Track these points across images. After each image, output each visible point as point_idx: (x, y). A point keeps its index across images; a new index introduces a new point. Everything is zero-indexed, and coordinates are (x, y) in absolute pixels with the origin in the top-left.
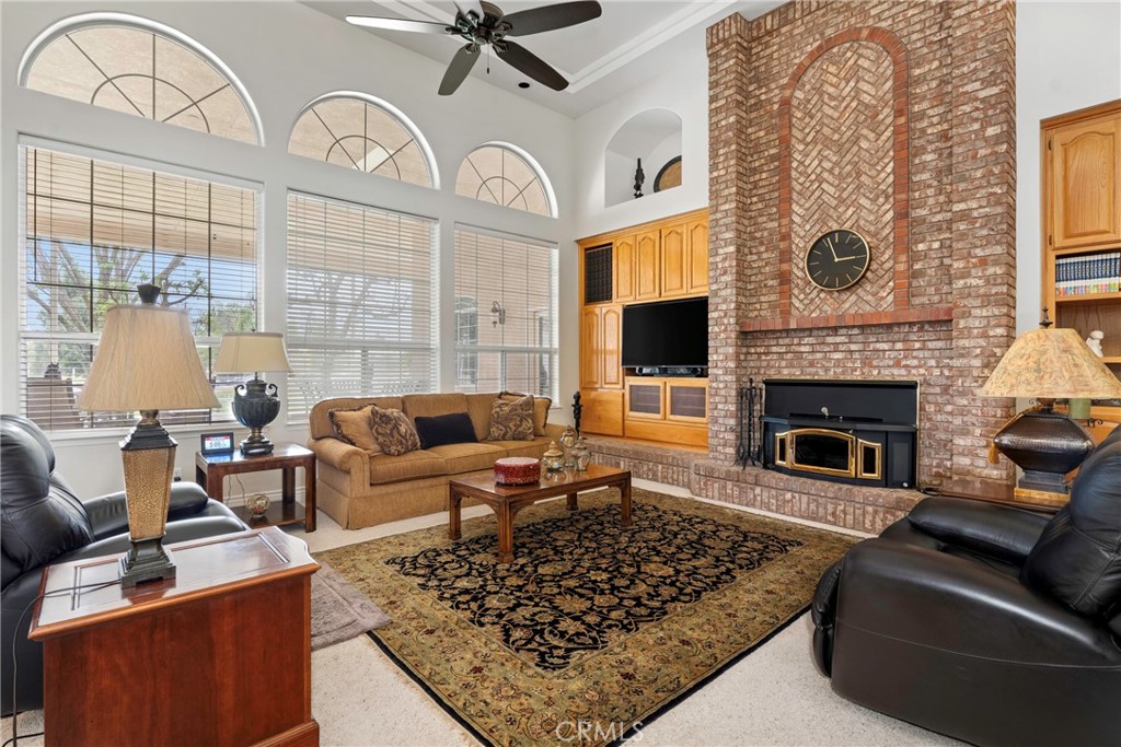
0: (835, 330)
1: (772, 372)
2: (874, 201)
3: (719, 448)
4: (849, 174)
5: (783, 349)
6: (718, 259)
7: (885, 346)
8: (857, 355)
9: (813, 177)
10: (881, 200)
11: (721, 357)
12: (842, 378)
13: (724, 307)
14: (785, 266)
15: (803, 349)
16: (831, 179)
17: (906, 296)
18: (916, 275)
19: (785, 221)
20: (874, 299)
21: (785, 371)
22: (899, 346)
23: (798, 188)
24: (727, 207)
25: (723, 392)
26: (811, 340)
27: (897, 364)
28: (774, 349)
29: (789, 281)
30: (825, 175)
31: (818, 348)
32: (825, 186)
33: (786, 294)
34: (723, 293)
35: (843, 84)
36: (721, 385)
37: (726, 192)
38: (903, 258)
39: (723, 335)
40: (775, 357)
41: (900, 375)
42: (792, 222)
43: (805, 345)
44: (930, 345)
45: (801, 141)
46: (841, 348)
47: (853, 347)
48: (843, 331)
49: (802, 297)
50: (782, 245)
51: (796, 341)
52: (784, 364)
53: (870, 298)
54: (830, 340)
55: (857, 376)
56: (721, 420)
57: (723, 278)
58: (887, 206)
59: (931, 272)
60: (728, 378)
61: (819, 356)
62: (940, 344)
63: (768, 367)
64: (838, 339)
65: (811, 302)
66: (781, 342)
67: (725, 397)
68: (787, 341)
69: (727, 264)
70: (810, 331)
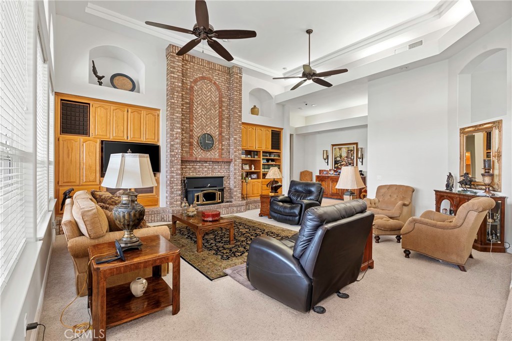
0: (206, 162)
1: (187, 174)
2: (214, 128)
3: (175, 203)
4: (209, 118)
5: (191, 167)
6: (174, 133)
7: (216, 167)
8: (210, 169)
9: (199, 115)
10: (216, 128)
11: (175, 169)
12: (207, 176)
13: (176, 151)
14: (191, 140)
15: (197, 167)
16: (204, 117)
17: (221, 154)
18: (222, 149)
19: (191, 126)
20: (214, 154)
21: (191, 174)
22: (220, 167)
23: (195, 116)
24: (178, 115)
25: (176, 182)
26: (200, 164)
27: (219, 172)
28: (188, 167)
29: (192, 145)
30: (203, 116)
31: (201, 167)
32: (202, 119)
33: (191, 149)
34: (176, 146)
35: (207, 92)
36: (175, 180)
37: (177, 109)
38: (221, 145)
39: (176, 161)
40: (188, 169)
41: (219, 175)
42: (193, 126)
43: (197, 166)
44: (226, 167)
45: (197, 102)
46: (208, 167)
47: (210, 167)
48: (208, 162)
49: (196, 151)
50: (191, 133)
51: (195, 164)
52: (191, 171)
53: (213, 154)
54: (204, 165)
55: (210, 175)
56: (175, 192)
57: (176, 140)
58: (217, 131)
59: (225, 149)
60: (178, 177)
61: (201, 169)
62: (227, 167)
63: (186, 172)
64: (207, 165)
65: (199, 153)
66: (191, 164)
67: (177, 184)
68: (193, 164)
69: (178, 136)
70: (200, 162)
